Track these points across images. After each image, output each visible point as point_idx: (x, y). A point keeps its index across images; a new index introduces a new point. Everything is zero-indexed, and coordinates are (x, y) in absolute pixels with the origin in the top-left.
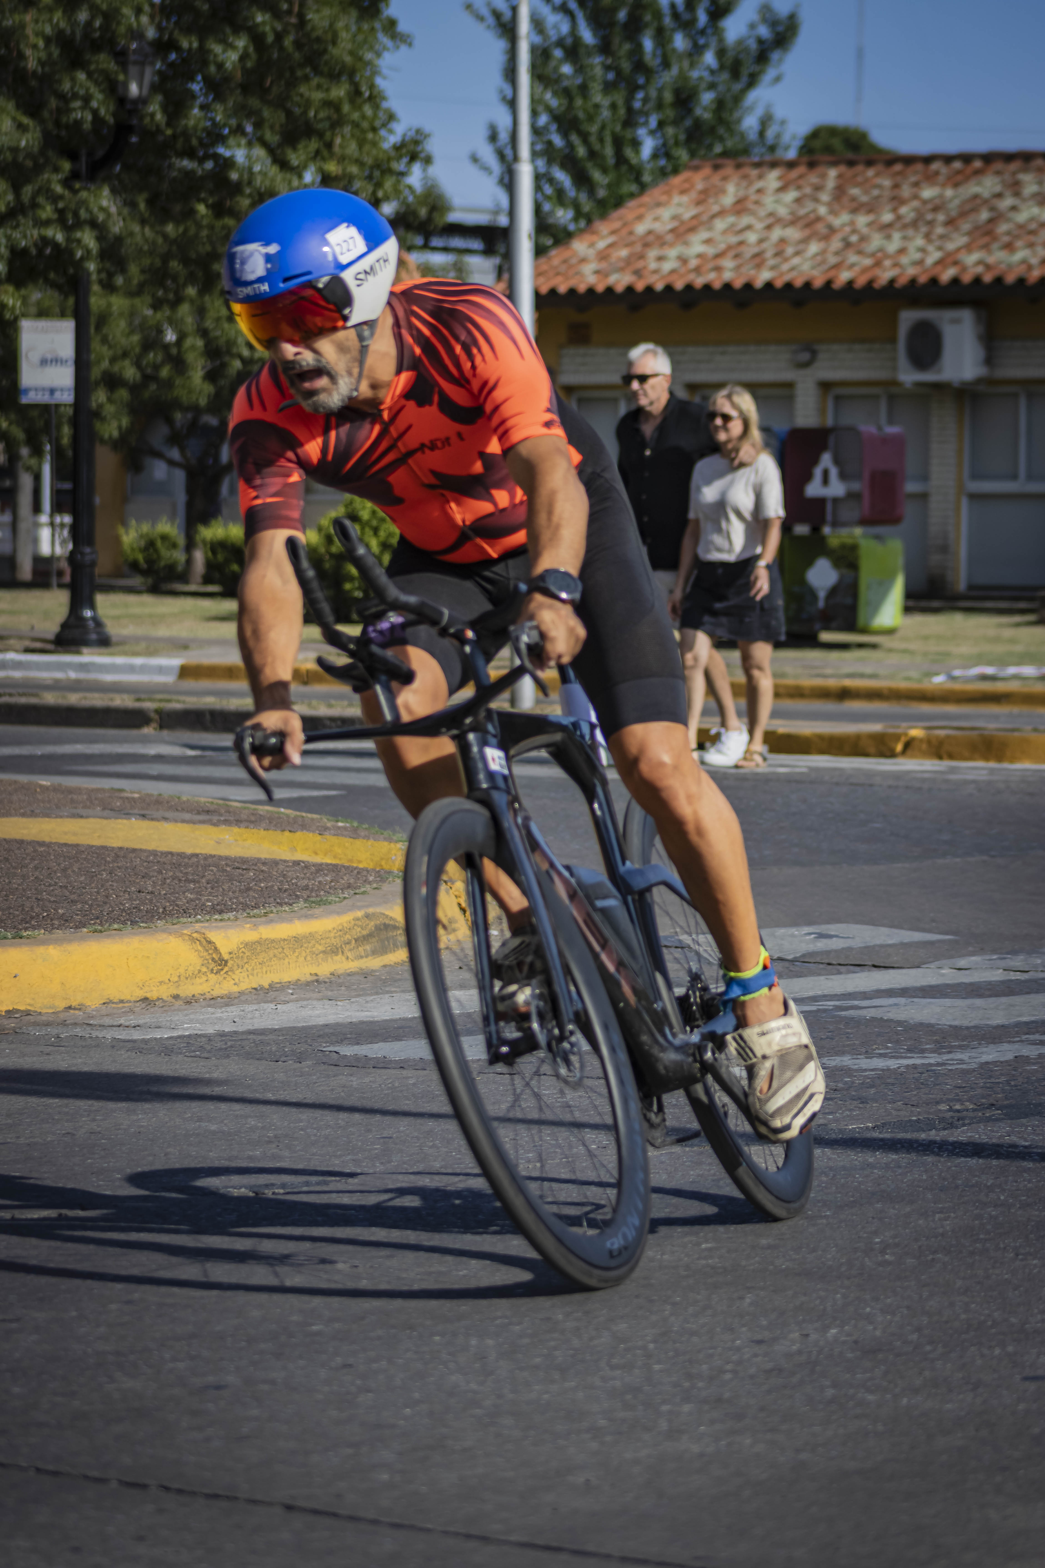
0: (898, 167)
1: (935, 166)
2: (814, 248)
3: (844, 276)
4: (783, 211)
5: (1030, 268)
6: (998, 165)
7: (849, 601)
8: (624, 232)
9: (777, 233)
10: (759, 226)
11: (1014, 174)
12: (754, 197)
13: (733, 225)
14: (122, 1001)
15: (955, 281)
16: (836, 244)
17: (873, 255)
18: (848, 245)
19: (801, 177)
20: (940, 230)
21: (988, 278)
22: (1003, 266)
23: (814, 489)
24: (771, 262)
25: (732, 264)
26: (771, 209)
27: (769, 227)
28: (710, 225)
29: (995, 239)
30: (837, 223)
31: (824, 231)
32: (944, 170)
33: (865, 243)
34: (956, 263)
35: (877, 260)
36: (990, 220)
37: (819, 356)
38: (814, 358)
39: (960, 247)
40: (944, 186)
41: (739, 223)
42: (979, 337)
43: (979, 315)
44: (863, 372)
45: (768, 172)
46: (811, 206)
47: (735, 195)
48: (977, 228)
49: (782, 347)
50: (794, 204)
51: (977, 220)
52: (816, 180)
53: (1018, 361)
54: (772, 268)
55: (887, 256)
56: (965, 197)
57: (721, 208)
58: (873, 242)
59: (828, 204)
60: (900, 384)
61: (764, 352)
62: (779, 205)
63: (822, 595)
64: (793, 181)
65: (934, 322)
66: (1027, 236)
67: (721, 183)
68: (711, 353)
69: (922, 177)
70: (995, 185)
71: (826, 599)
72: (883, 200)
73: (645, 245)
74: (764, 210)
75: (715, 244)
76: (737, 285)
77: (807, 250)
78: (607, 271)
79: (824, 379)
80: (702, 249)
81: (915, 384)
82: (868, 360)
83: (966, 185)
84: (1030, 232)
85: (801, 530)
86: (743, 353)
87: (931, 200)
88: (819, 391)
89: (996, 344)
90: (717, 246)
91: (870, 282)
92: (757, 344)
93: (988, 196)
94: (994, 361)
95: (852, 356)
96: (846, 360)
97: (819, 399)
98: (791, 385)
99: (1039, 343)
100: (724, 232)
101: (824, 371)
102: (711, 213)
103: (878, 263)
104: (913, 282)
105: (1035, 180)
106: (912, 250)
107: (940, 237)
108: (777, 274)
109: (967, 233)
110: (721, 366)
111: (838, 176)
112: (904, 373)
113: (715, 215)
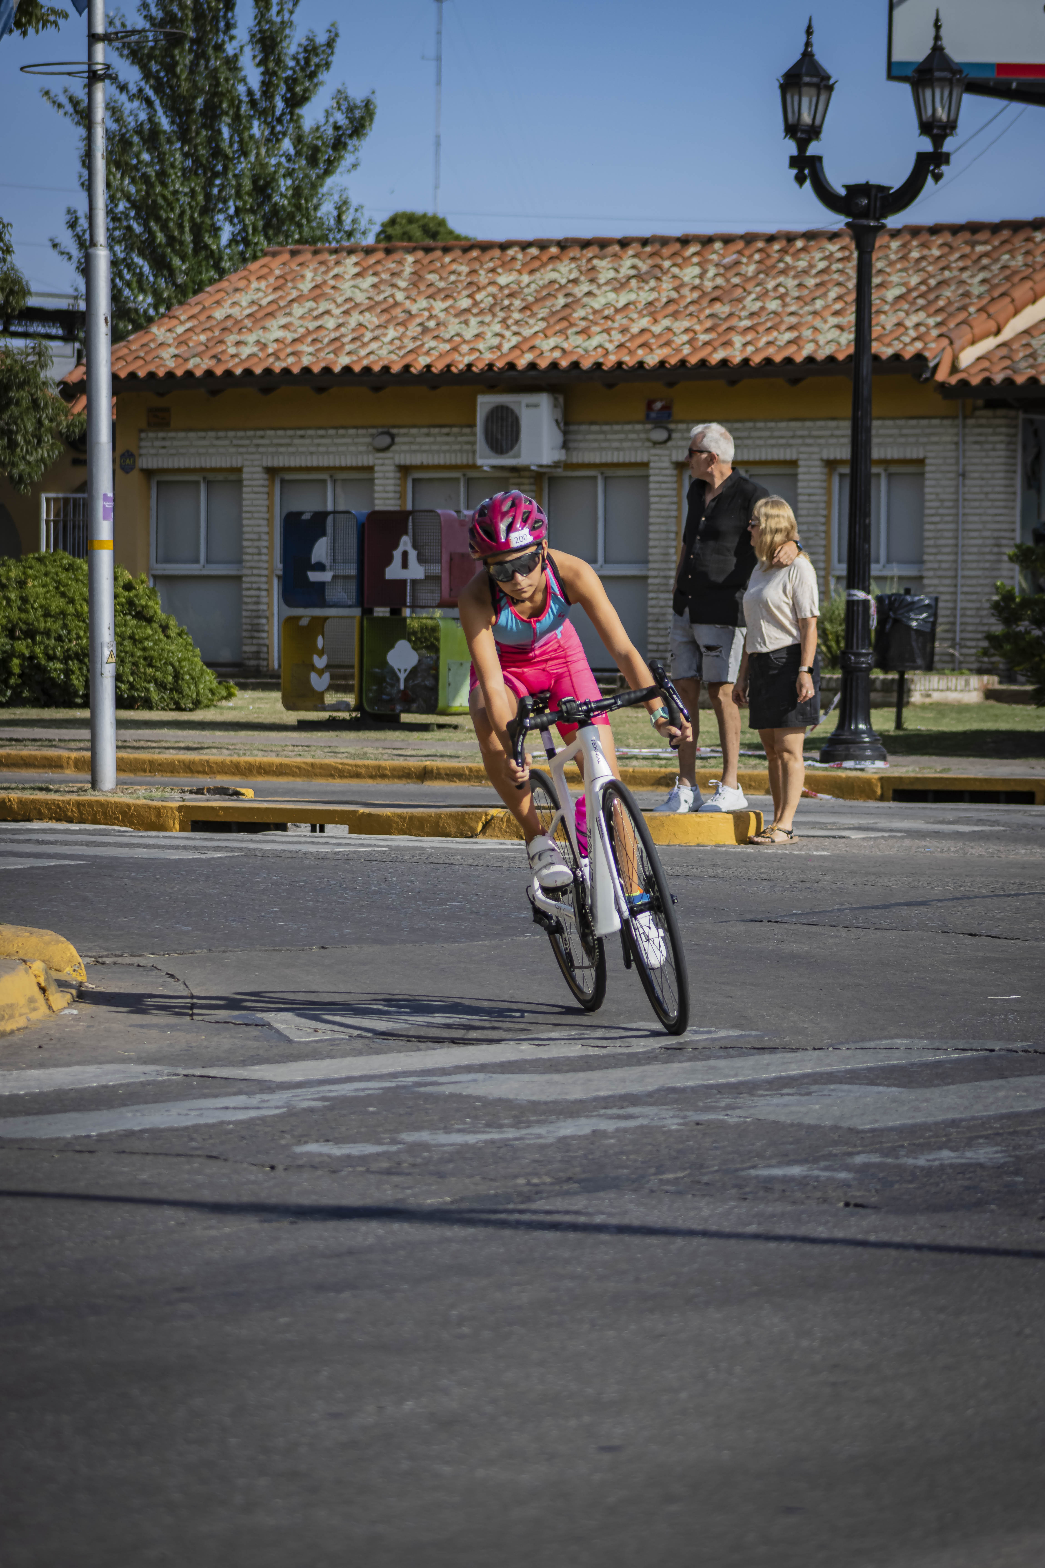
0: (475, 253)
1: (511, 252)
2: (392, 333)
3: (422, 362)
4: (360, 297)
5: (607, 352)
6: (575, 252)
7: (428, 683)
8: (203, 318)
9: (355, 319)
10: (337, 311)
11: (590, 260)
12: (332, 283)
13: (312, 310)
15: (532, 366)
16: (414, 329)
17: (450, 340)
18: (425, 330)
19: (378, 262)
20: (517, 316)
21: (564, 363)
22: (580, 351)
23: (393, 572)
24: (348, 348)
25: (311, 349)
26: (348, 294)
27: (346, 313)
28: (288, 310)
29: (572, 325)
30: (414, 309)
31: (402, 316)
32: (520, 256)
33: (442, 328)
34: (533, 348)
35: (454, 345)
36: (566, 306)
37: (397, 440)
38: (393, 443)
39: (536, 333)
40: (520, 272)
41: (317, 308)
42: (557, 421)
43: (556, 399)
44: (442, 455)
45: (345, 259)
46: (389, 291)
47: (313, 280)
48: (553, 313)
49: (362, 432)
50: (371, 289)
51: (553, 305)
52: (393, 266)
53: (596, 445)
54: (349, 353)
55: (465, 342)
56: (541, 283)
57: (299, 293)
58: (450, 327)
59: (405, 289)
60: (478, 468)
61: (343, 436)
62: (357, 291)
63: (402, 676)
64: (370, 267)
65: (512, 406)
66: (602, 321)
67: (298, 268)
68: (291, 437)
69: (498, 263)
70: (570, 271)
71: (406, 680)
72: (460, 286)
73: (224, 329)
74: (341, 295)
75: (292, 328)
76: (316, 369)
77: (385, 335)
78: (186, 356)
79: (402, 463)
80: (280, 334)
81: (494, 467)
82: (447, 443)
83: (542, 271)
84: (606, 318)
85: (382, 612)
86: (322, 437)
87: (507, 286)
88: (398, 475)
89: (573, 428)
90: (295, 331)
91: (449, 366)
92: (336, 428)
93: (563, 281)
94: (571, 445)
95: (431, 439)
96: (424, 443)
97: (398, 482)
98: (370, 469)
99: (617, 427)
100: (302, 317)
101: (402, 455)
102: (289, 298)
103: (455, 349)
104: (491, 366)
105: (610, 266)
106: (489, 335)
107: (517, 322)
108: (355, 358)
109: (543, 319)
110: (301, 449)
111: (415, 262)
112: (481, 457)
113: (293, 301)
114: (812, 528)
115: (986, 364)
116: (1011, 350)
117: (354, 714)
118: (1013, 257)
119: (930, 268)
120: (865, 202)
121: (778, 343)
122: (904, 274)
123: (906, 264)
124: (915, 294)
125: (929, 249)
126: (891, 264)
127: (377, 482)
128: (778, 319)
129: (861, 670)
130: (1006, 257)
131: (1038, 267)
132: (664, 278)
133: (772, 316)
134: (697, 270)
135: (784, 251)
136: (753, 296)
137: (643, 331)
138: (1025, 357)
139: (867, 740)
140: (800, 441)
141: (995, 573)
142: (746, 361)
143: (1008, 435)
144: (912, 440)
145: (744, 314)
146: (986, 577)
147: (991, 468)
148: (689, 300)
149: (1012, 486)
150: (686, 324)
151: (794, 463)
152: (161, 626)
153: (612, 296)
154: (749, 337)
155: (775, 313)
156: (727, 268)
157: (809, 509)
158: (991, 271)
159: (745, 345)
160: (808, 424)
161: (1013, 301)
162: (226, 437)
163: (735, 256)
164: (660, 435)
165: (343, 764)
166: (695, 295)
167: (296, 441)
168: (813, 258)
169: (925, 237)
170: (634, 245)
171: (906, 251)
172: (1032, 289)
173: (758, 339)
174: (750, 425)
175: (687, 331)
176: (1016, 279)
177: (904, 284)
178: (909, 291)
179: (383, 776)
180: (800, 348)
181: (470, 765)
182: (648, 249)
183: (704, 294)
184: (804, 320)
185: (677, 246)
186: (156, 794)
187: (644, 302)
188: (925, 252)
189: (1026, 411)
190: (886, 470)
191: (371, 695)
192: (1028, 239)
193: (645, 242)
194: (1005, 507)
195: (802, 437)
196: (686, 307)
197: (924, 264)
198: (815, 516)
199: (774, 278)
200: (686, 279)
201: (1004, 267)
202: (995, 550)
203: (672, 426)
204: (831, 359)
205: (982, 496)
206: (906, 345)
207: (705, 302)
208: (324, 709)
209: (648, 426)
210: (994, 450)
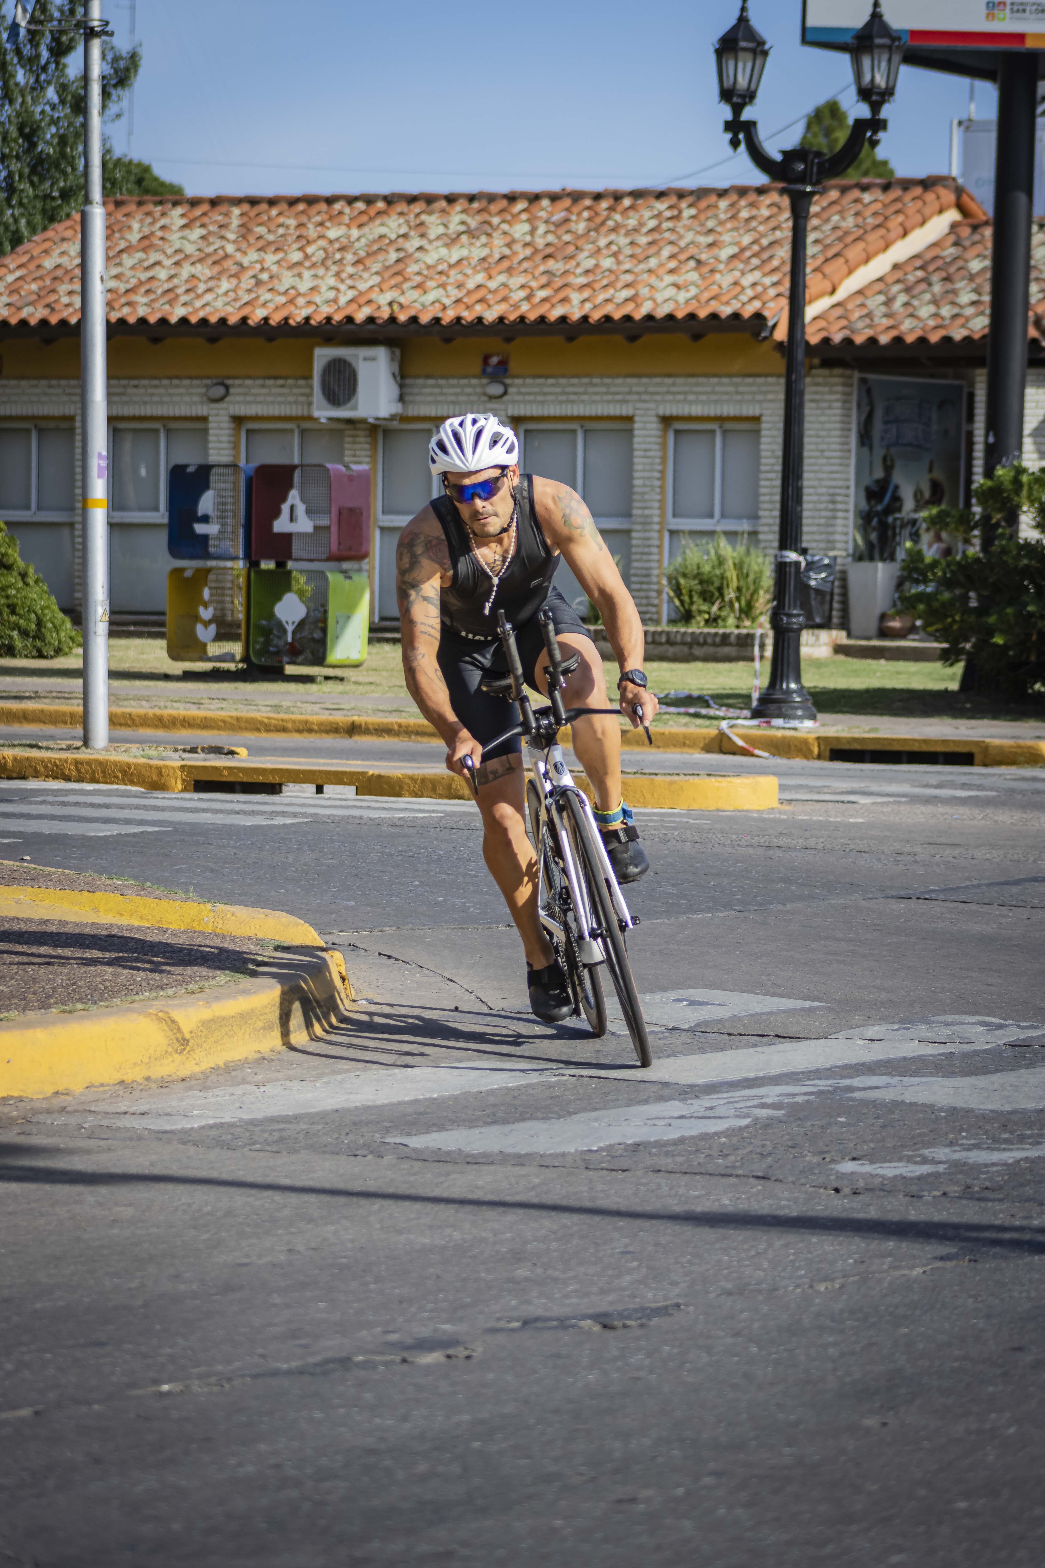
0: (301, 207)
1: (338, 206)
2: (225, 285)
3: (259, 314)
4: (190, 249)
5: (444, 308)
6: (402, 207)
7: (317, 635)
8: (32, 266)
9: (186, 270)
10: (168, 262)
11: (418, 215)
12: (159, 234)
13: (141, 261)
14: (102, 1085)
15: (371, 320)
16: (247, 282)
17: (285, 293)
18: (259, 283)
19: (204, 214)
20: (350, 270)
21: (402, 317)
22: (418, 306)
23: (281, 525)
24: (183, 299)
25: (145, 300)
26: (177, 246)
27: (177, 264)
28: (118, 261)
29: (406, 280)
30: (246, 261)
31: (234, 269)
32: (347, 210)
33: (276, 281)
34: (369, 302)
35: (289, 298)
36: (399, 261)
37: (232, 390)
38: (227, 393)
39: (372, 287)
40: (348, 226)
41: (147, 259)
42: (394, 375)
43: (393, 353)
44: (277, 407)
45: (171, 210)
46: (218, 243)
47: (140, 231)
48: (387, 268)
49: (196, 382)
50: (200, 241)
51: (385, 260)
52: (220, 218)
53: (431, 398)
54: (184, 304)
55: (299, 294)
56: (371, 237)
57: (127, 244)
58: (284, 280)
59: (234, 242)
60: (316, 420)
61: (177, 386)
62: (186, 242)
63: (290, 629)
64: (196, 218)
65: (349, 359)
66: (437, 277)
67: (124, 219)
68: (125, 386)
69: (325, 217)
70: (399, 225)
71: (294, 632)
72: (289, 239)
73: (55, 279)
74: (170, 247)
75: (124, 279)
76: (152, 319)
77: (219, 287)
78: (19, 304)
79: (237, 413)
80: (113, 284)
81: (330, 419)
82: (282, 395)
83: (371, 225)
84: (441, 273)
85: (268, 565)
86: (156, 387)
87: (337, 239)
88: (232, 425)
89: (408, 381)
90: (127, 282)
91: (286, 319)
92: (170, 378)
93: (393, 236)
94: (407, 398)
95: (266, 391)
96: (259, 395)
97: (232, 432)
98: (204, 419)
99: (453, 382)
100: (133, 268)
101: (237, 406)
102: (118, 249)
103: (291, 301)
104: (329, 319)
105: (439, 221)
106: (324, 289)
107: (351, 276)
108: (190, 309)
109: (377, 273)
110: (135, 399)
111: (242, 215)
112: (319, 409)
113: (122, 251)
114: (648, 482)
115: (822, 324)
116: (846, 310)
117: (240, 665)
118: (843, 218)
119: (761, 228)
120: (801, 167)
121: (616, 301)
122: (735, 234)
123: (735, 224)
124: (748, 254)
125: (758, 208)
126: (721, 223)
127: (211, 432)
128: (613, 278)
129: (792, 630)
130: (836, 218)
131: (869, 228)
132: (495, 235)
133: (607, 273)
134: (526, 227)
135: (611, 209)
136: (586, 254)
137: (479, 286)
138: (861, 317)
139: (798, 699)
140: (635, 397)
141: (830, 529)
142: (585, 318)
143: (844, 394)
144: (748, 397)
145: (579, 271)
146: (821, 533)
147: (827, 426)
148: (521, 257)
149: (847, 444)
150: (521, 280)
151: (630, 419)
152: (20, 574)
153: (444, 251)
154: (586, 294)
155: (610, 271)
156: (558, 225)
157: (645, 464)
158: (822, 232)
159: (584, 301)
160: (645, 380)
161: (847, 261)
162: (59, 386)
163: (563, 214)
164: (496, 389)
165: (269, 718)
166: (528, 251)
167: (130, 391)
168: (642, 216)
169: (752, 197)
170: (461, 201)
171: (734, 211)
172: (865, 250)
173: (596, 296)
174: (585, 380)
175: (523, 287)
176: (849, 239)
177: (737, 243)
178: (743, 250)
179: (310, 731)
180: (638, 306)
181: (399, 720)
182: (476, 205)
183: (536, 251)
184: (640, 278)
185: (504, 203)
186: (153, 752)
187: (477, 259)
188: (754, 212)
189: (861, 371)
190: (721, 427)
191: (258, 647)
192: (857, 201)
193: (472, 198)
194: (840, 465)
195: (638, 393)
196: (520, 262)
197: (754, 224)
198: (651, 471)
199: (606, 235)
200: (517, 236)
201: (835, 228)
202: (831, 506)
203: (508, 381)
204: (670, 317)
205: (818, 454)
206: (744, 304)
207: (538, 258)
208: (210, 660)
209: (485, 381)
210: (830, 408)
